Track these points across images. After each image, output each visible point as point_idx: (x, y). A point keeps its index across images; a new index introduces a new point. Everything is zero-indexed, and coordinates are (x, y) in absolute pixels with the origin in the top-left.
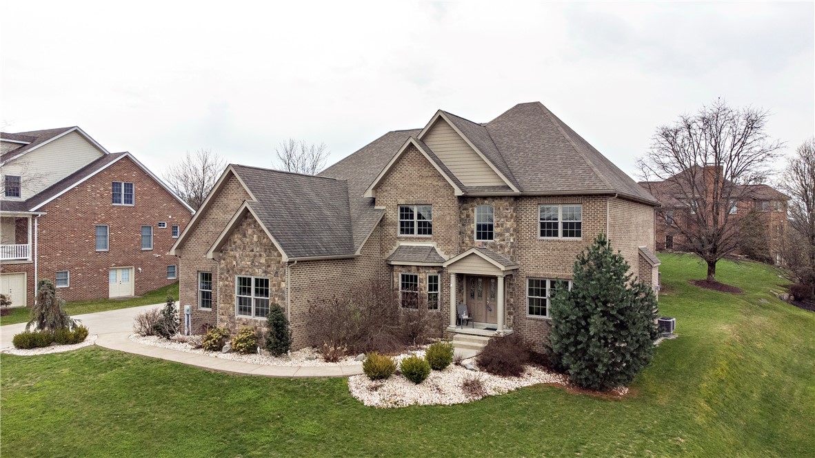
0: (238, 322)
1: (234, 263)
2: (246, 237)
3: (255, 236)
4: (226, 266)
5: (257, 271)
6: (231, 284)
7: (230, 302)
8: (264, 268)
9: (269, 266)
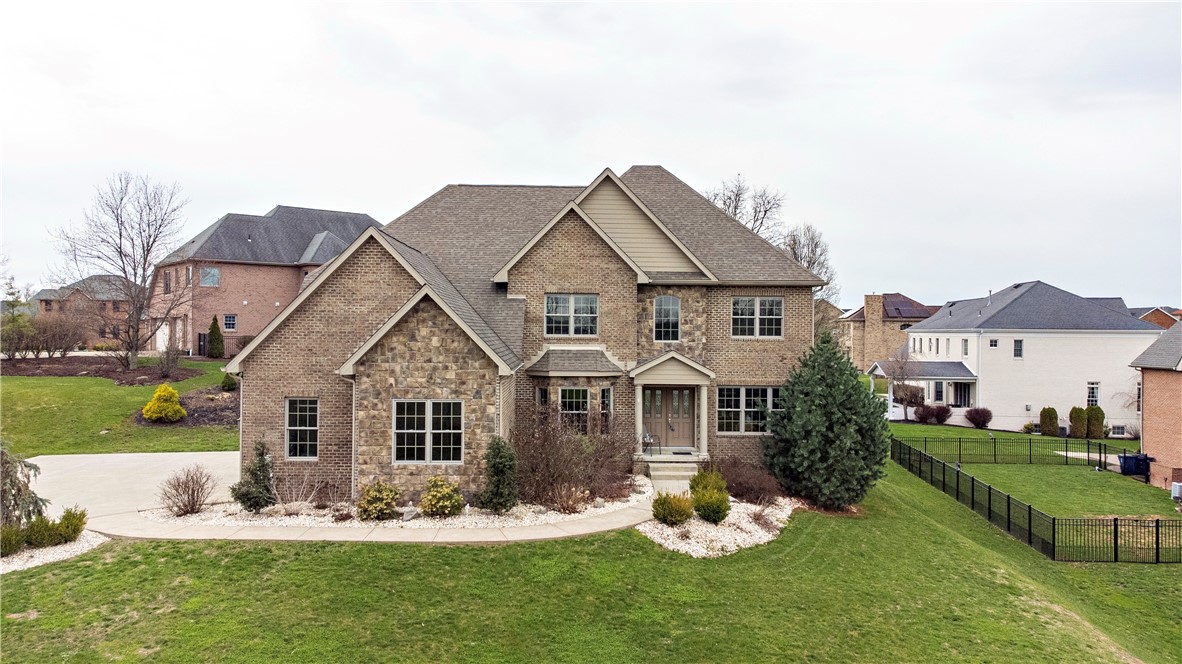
0: (398, 472)
1: (392, 381)
2: (416, 341)
3: (435, 339)
4: (374, 386)
5: (439, 391)
6: (384, 414)
7: (381, 440)
8: (453, 386)
9: (464, 383)
